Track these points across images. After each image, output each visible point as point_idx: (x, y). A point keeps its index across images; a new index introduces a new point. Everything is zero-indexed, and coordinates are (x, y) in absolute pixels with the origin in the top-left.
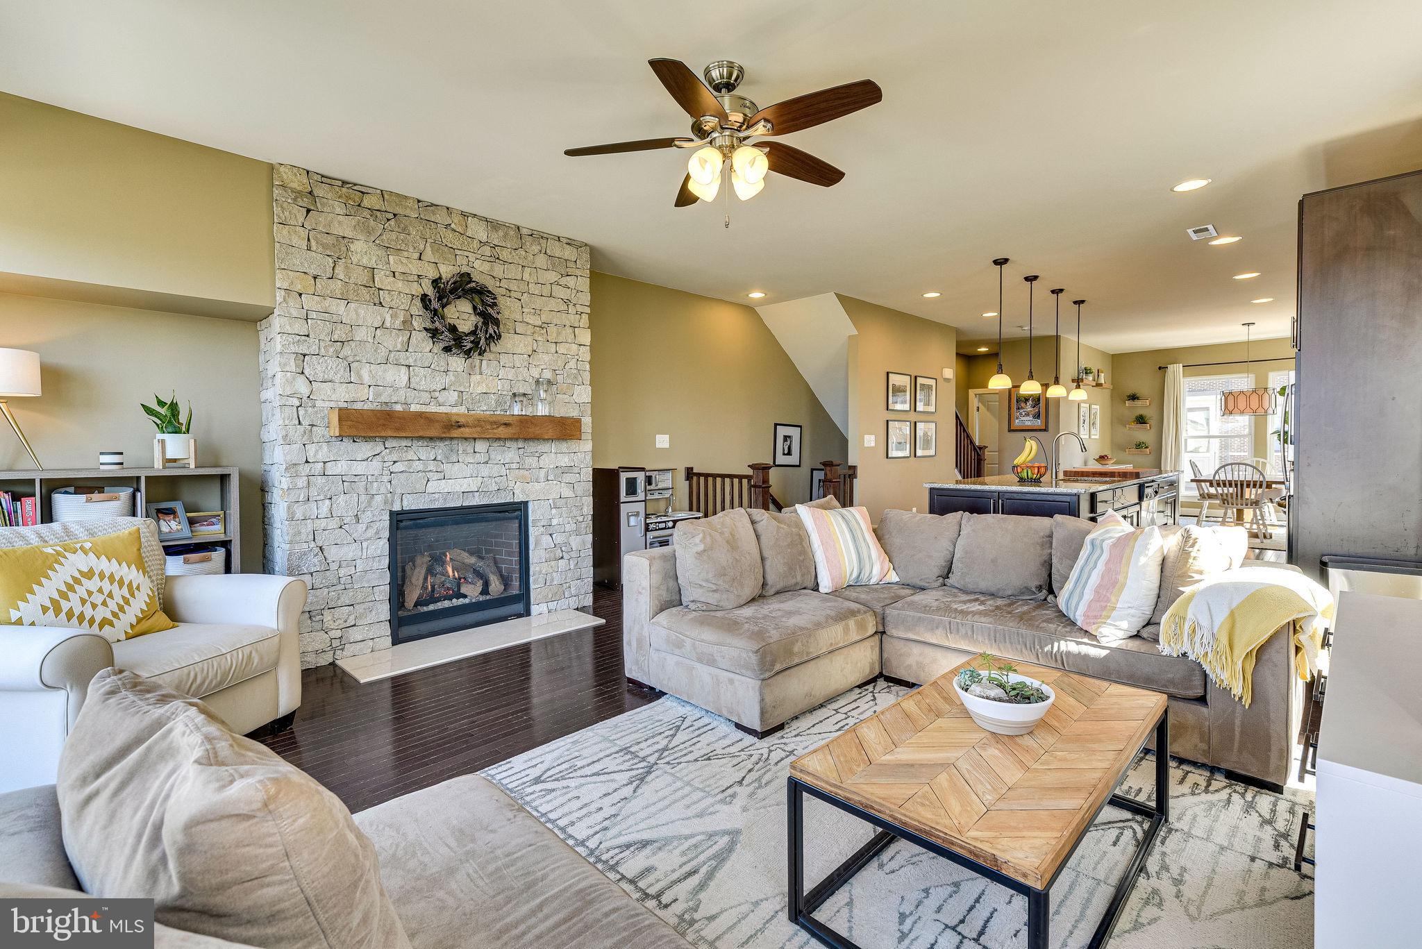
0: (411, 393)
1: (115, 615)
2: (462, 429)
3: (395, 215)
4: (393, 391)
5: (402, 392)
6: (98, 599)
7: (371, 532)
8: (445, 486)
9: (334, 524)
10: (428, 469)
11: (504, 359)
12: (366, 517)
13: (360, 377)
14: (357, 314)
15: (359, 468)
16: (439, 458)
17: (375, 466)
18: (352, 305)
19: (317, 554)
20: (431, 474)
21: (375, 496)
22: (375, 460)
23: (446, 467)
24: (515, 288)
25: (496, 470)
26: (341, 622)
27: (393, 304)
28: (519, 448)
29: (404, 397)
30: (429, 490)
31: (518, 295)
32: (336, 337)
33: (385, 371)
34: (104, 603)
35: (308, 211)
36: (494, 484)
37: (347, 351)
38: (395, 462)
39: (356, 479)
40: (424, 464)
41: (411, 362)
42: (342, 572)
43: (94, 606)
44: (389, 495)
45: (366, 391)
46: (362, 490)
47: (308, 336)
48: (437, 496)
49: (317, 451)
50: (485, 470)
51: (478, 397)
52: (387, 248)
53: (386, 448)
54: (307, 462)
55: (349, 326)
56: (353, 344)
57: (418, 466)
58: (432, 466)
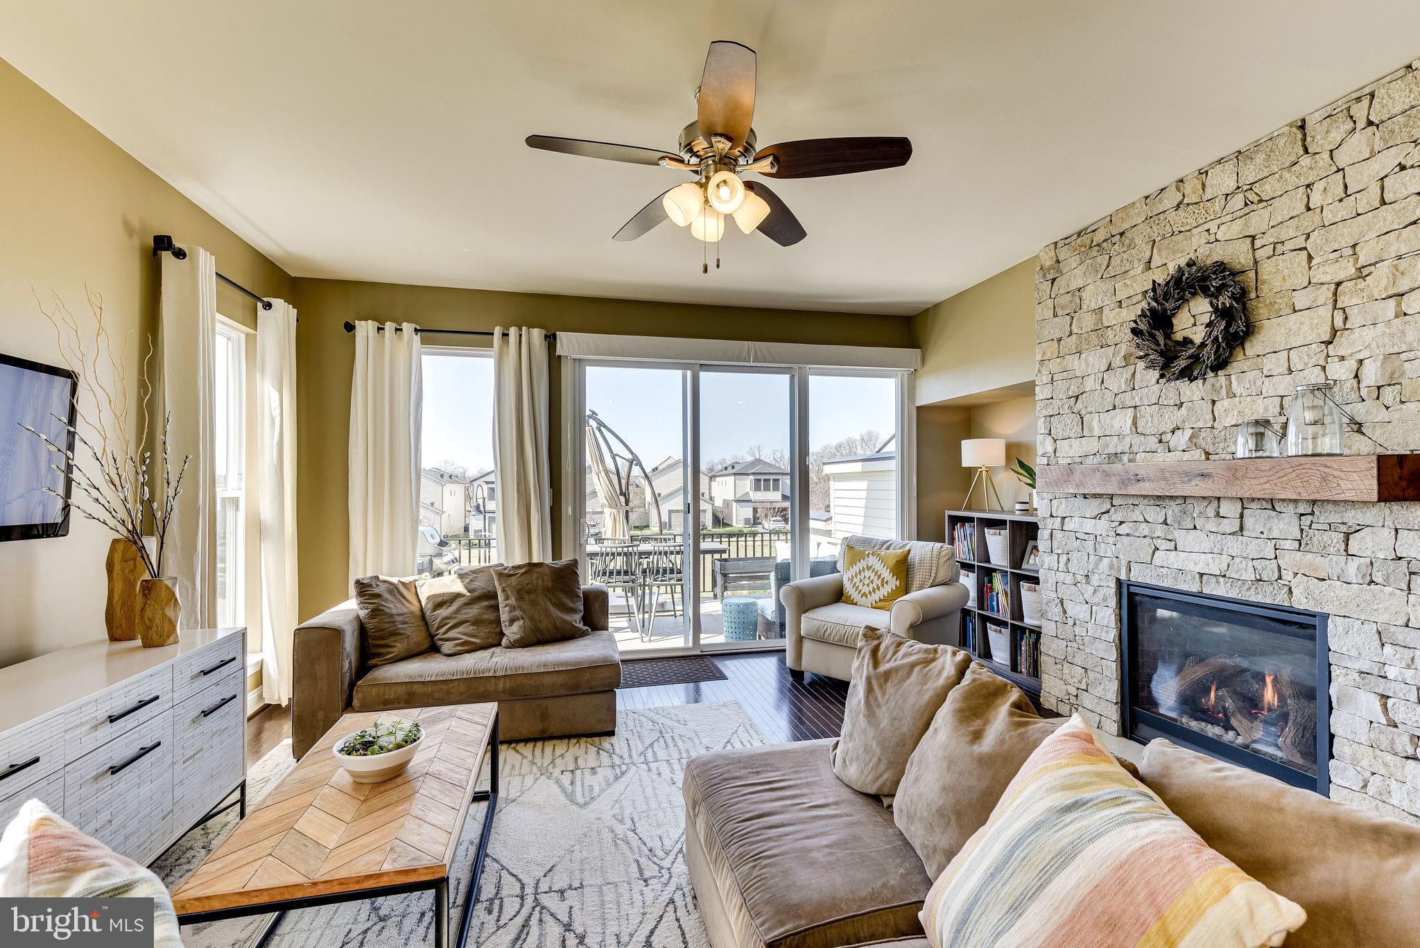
0: (1137, 440)
1: (870, 593)
2: (1141, 484)
3: (1122, 234)
4: (1119, 439)
5: (1128, 440)
6: (867, 581)
7: (1099, 597)
8: (1175, 560)
9: (1069, 579)
10: (1156, 535)
11: (1269, 364)
12: (1095, 580)
13: (1091, 429)
14: (1087, 364)
15: (1089, 526)
16: (1168, 522)
17: (1102, 526)
18: (1083, 356)
19: (1056, 606)
20: (1159, 541)
21: (1104, 559)
22: (1103, 518)
23: (1179, 535)
24: (1292, 233)
25: (1253, 549)
26: (1076, 680)
27: (1117, 339)
28: (1302, 515)
29: (1129, 445)
30: (1157, 561)
31: (1300, 242)
32: (1070, 394)
33: (1113, 418)
34: (868, 585)
35: (1054, 280)
36: (1251, 570)
37: (1079, 406)
38: (1121, 523)
39: (1086, 537)
40: (1151, 528)
41: (1137, 402)
42: (1077, 629)
43: (864, 584)
44: (1115, 560)
45: (1095, 443)
46: (1091, 551)
47: (1052, 398)
48: (1165, 571)
49: (1058, 506)
50: (1234, 546)
51: (1223, 433)
52: (1114, 276)
53: (1113, 506)
54: (1052, 516)
55: (1080, 378)
56: (1084, 395)
57: (1144, 529)
58: (1160, 531)
